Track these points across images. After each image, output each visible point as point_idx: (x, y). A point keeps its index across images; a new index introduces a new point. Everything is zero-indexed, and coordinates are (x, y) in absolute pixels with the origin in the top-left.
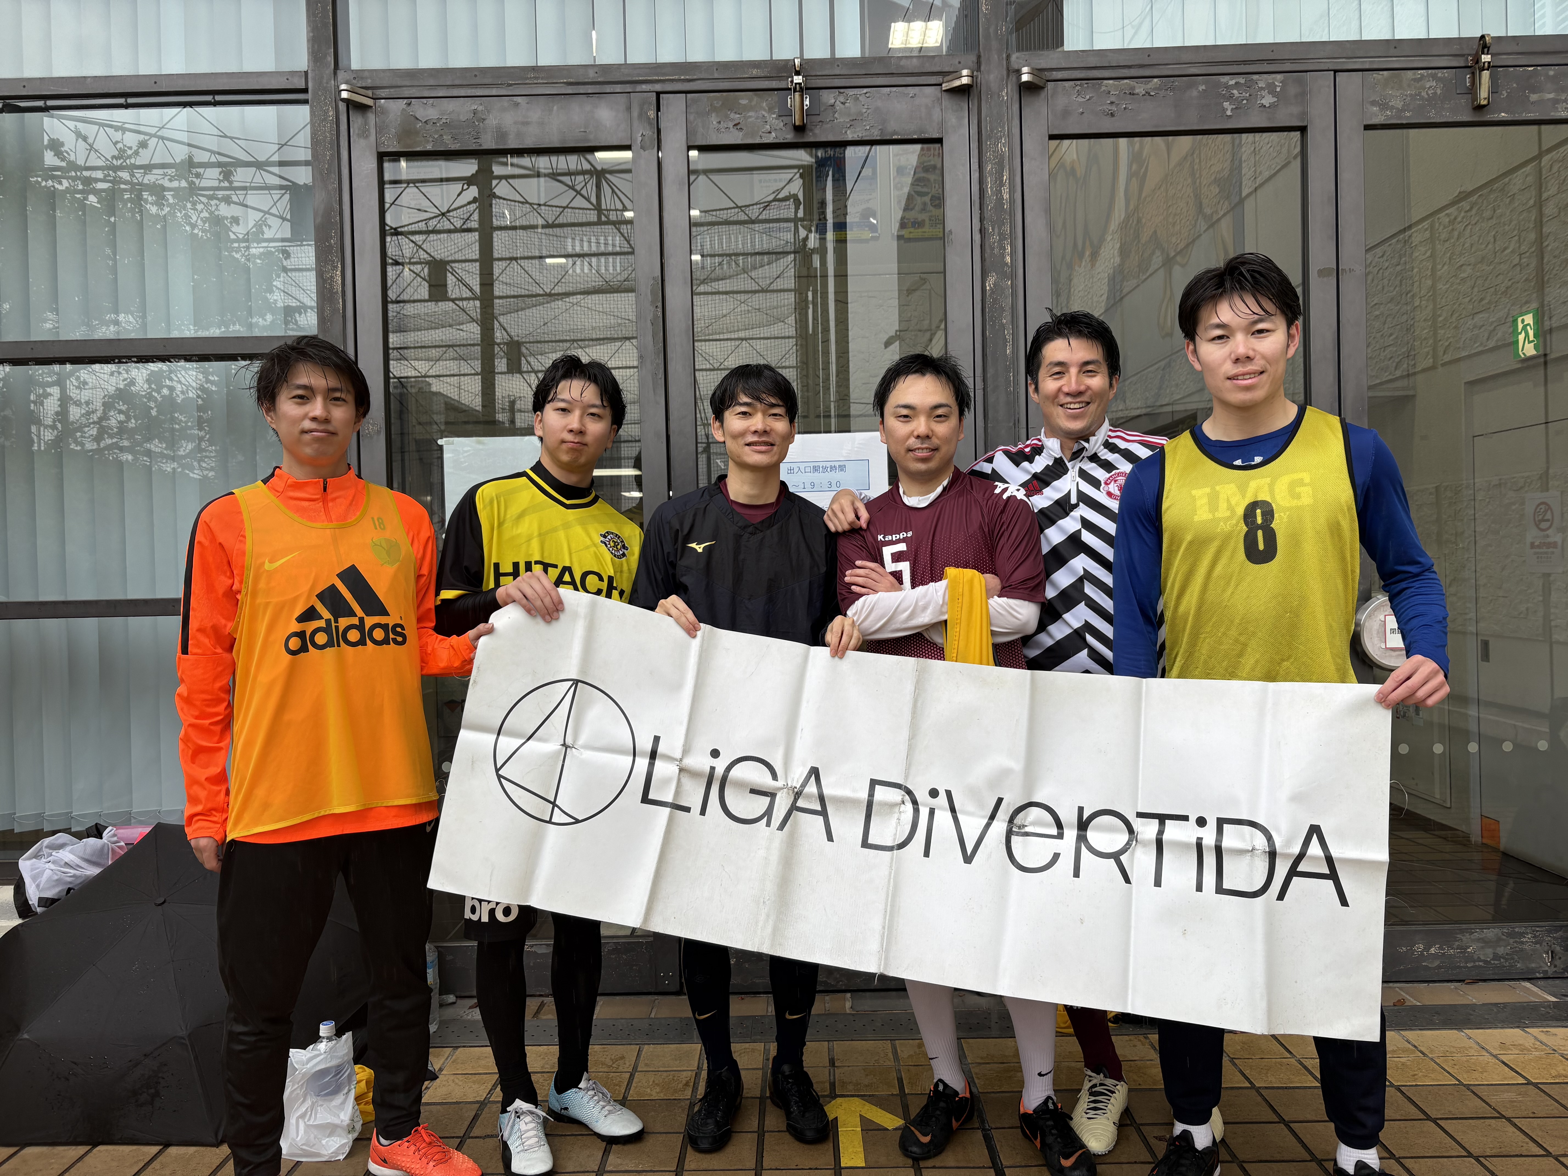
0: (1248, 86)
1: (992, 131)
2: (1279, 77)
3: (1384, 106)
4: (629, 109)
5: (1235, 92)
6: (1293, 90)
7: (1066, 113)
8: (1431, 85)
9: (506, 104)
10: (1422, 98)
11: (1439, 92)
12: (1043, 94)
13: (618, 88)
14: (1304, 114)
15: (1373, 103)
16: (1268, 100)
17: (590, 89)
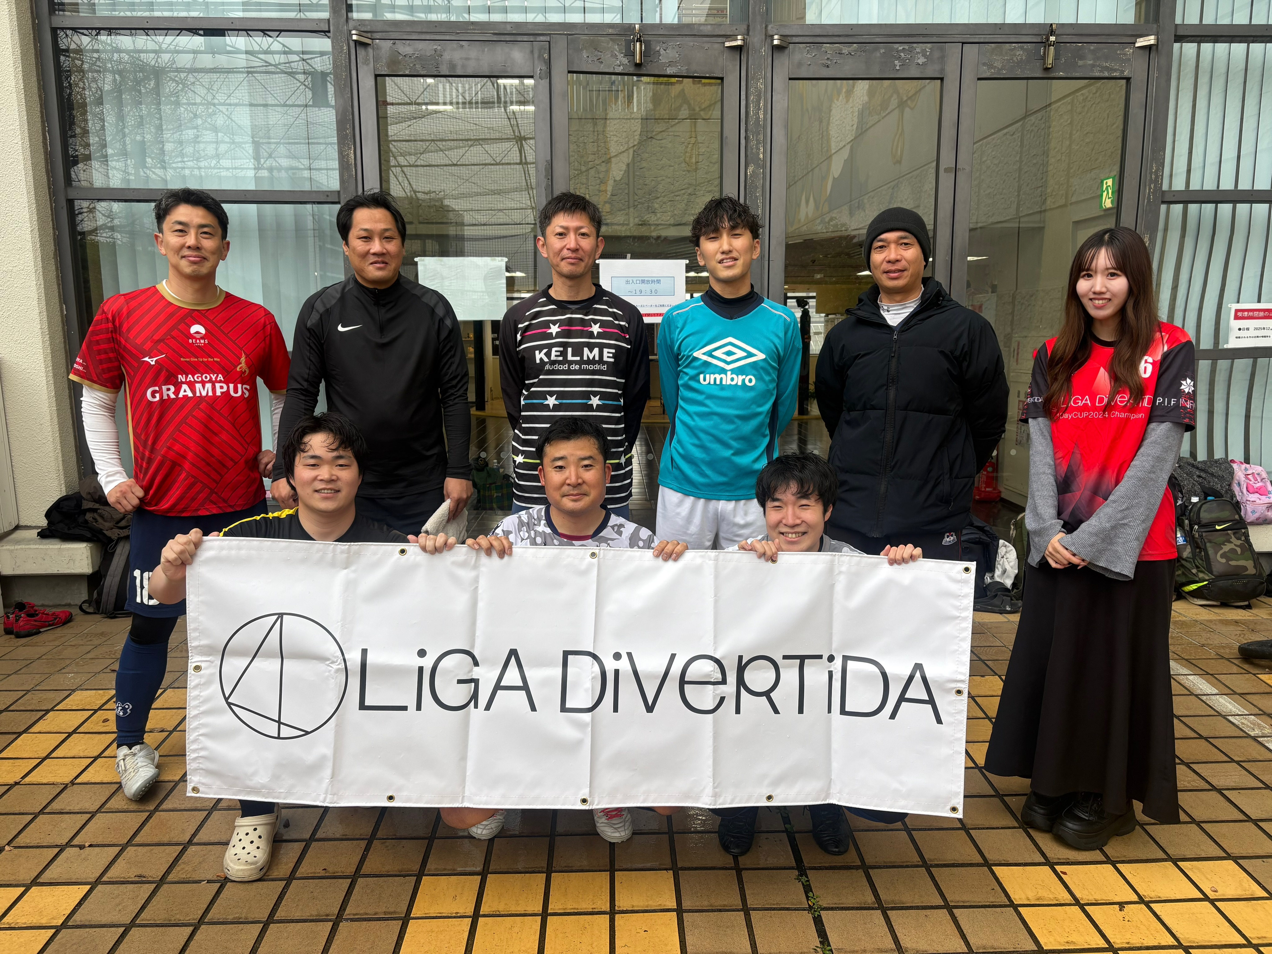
0: (910, 51)
1: (754, 74)
2: (929, 45)
3: (990, 66)
4: (532, 52)
5: (902, 54)
6: (937, 54)
7: (800, 65)
8: (1020, 53)
9: (455, 46)
10: (1014, 62)
11: (1024, 58)
12: (787, 51)
13: (525, 38)
14: (942, 70)
15: (984, 64)
16: (921, 60)
17: (508, 38)
